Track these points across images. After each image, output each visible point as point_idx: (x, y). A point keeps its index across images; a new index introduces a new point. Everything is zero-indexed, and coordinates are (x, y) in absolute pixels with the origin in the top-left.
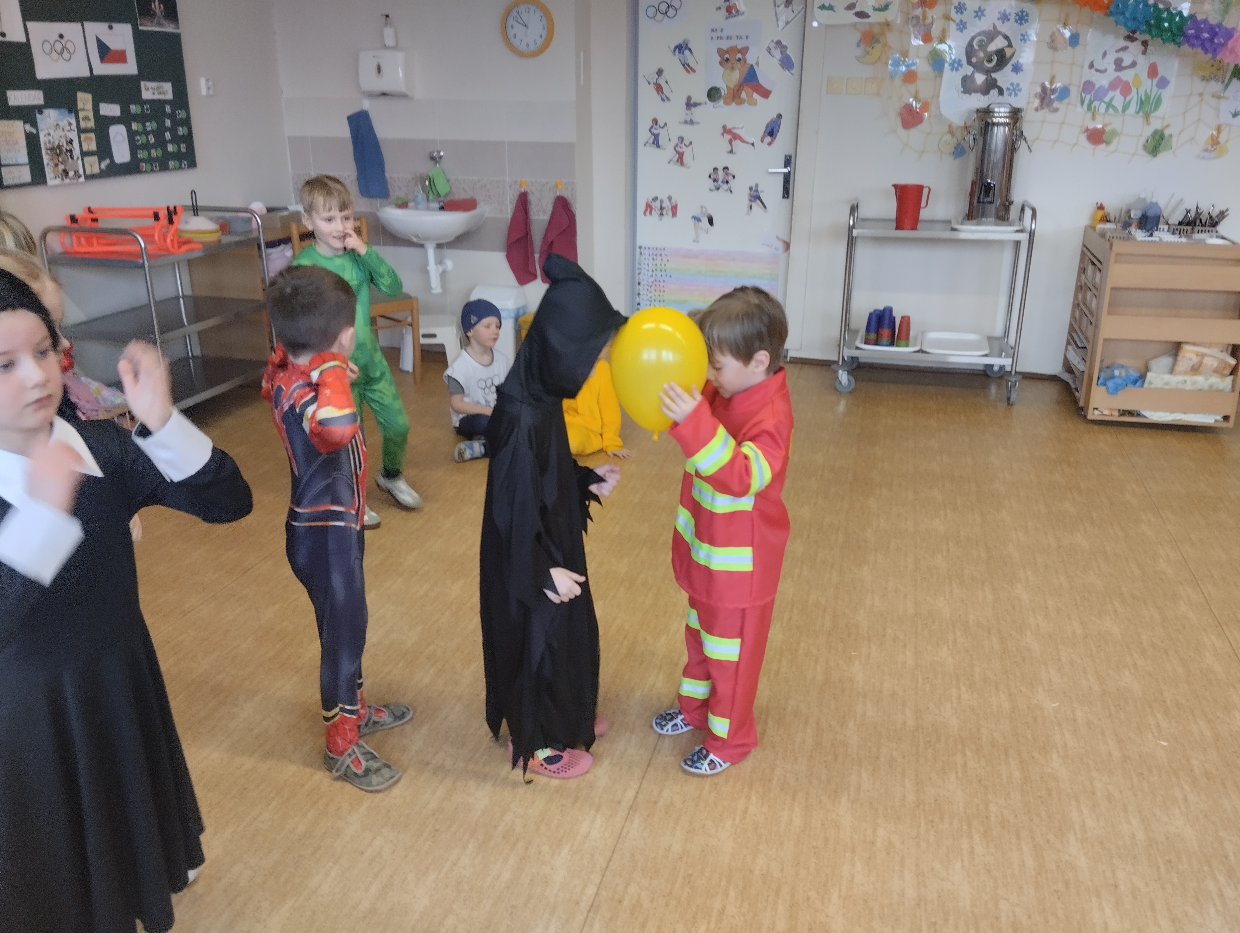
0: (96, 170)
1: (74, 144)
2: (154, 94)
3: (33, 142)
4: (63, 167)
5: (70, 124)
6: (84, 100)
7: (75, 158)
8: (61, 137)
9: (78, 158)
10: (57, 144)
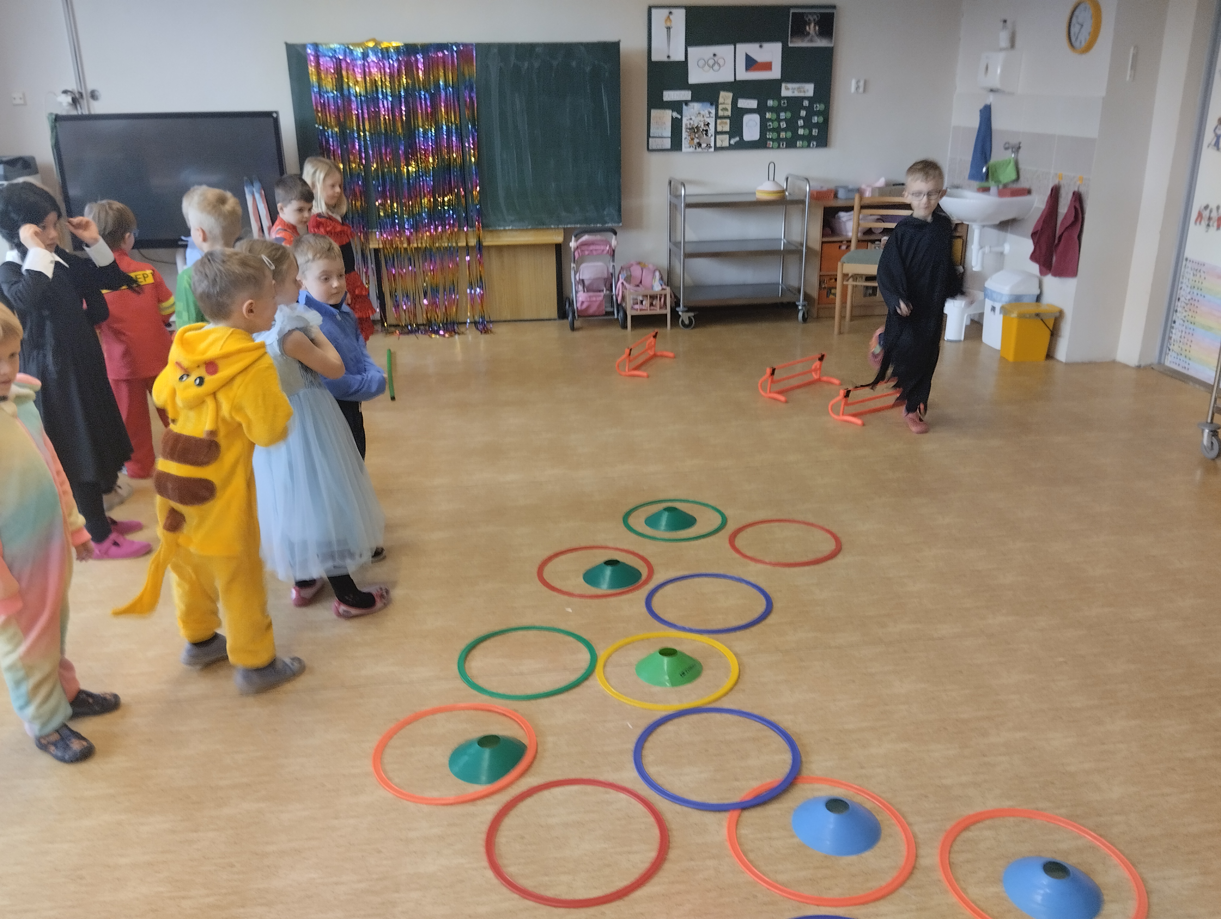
0: (726, 144)
1: (710, 126)
2: (793, 92)
3: (676, 125)
4: (698, 141)
5: (710, 113)
6: (726, 98)
7: (710, 135)
8: (700, 121)
9: (712, 135)
10: (696, 126)
